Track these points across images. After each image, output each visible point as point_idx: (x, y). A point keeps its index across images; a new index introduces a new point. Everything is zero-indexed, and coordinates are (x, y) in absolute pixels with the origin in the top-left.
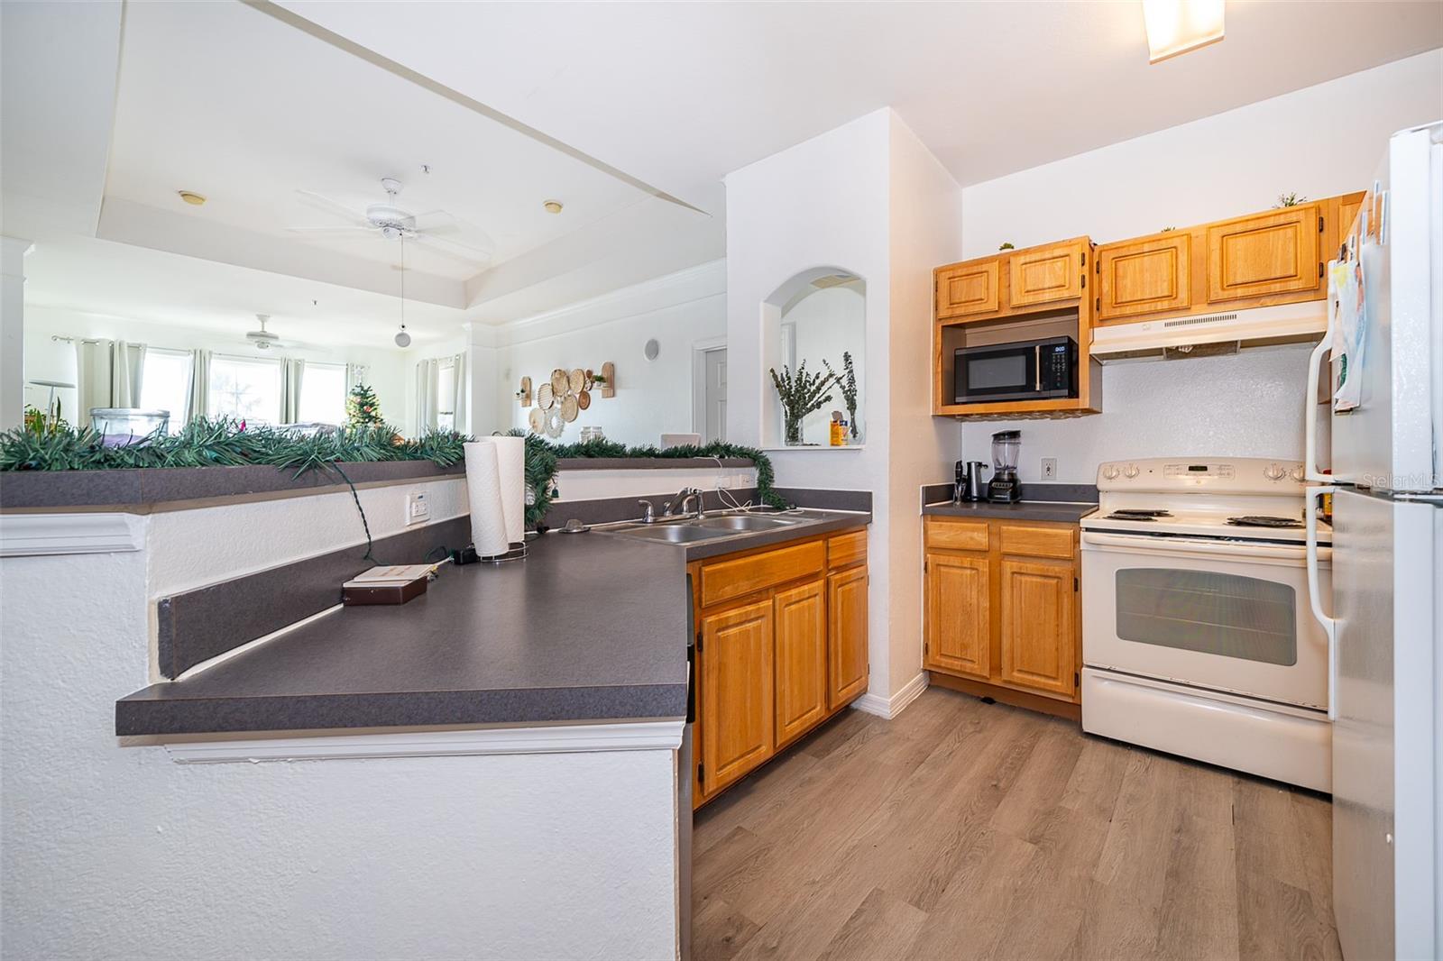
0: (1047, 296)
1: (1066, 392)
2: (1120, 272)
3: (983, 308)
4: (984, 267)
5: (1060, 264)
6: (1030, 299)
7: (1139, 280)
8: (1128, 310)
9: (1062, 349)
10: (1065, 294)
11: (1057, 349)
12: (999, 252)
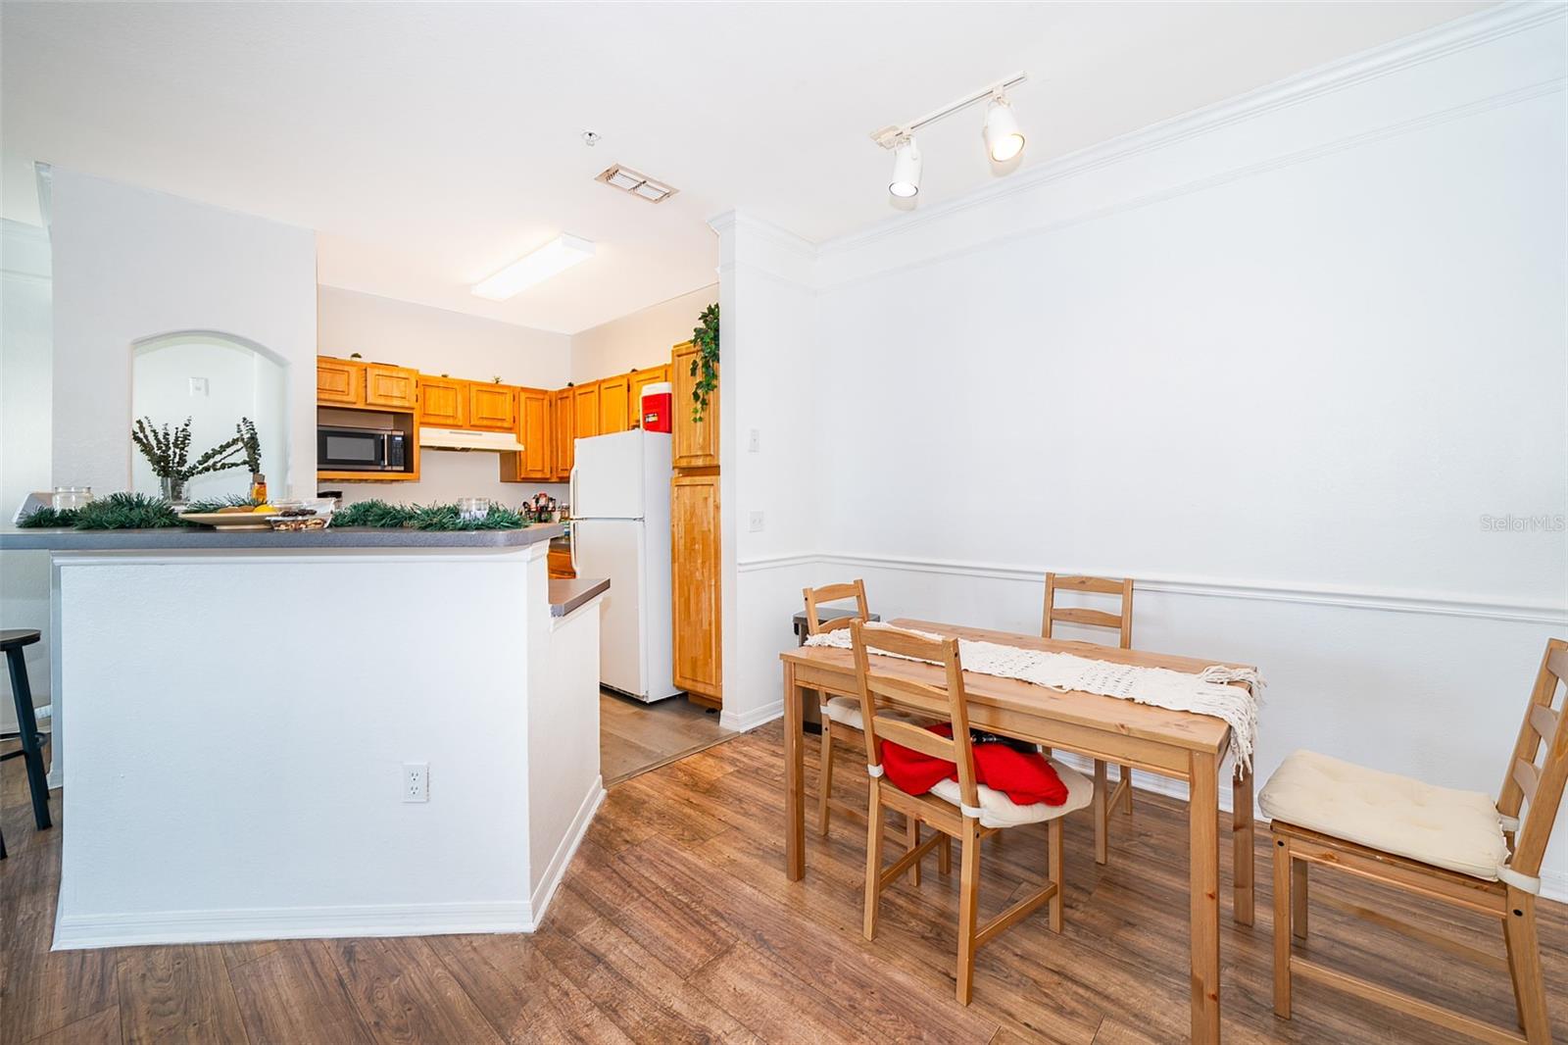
0: (396, 403)
1: (402, 468)
2: (427, 396)
3: (345, 398)
4: (346, 368)
5: (403, 383)
6: (382, 401)
7: (437, 402)
8: (432, 420)
9: (400, 439)
10: (407, 405)
11: (397, 439)
12: (349, 359)
